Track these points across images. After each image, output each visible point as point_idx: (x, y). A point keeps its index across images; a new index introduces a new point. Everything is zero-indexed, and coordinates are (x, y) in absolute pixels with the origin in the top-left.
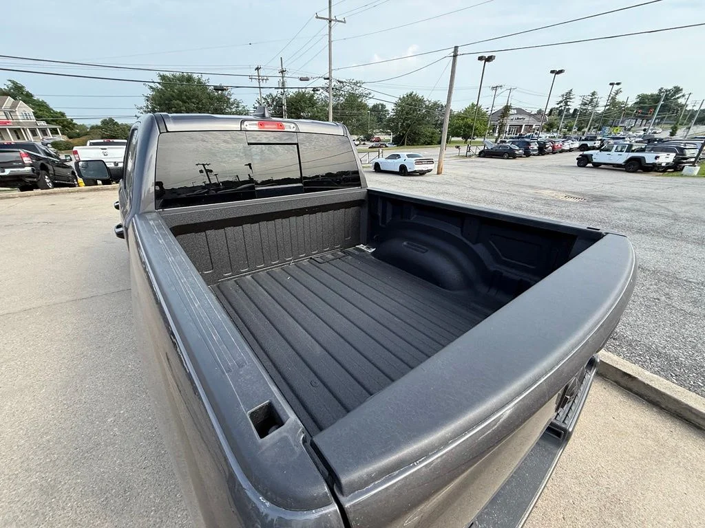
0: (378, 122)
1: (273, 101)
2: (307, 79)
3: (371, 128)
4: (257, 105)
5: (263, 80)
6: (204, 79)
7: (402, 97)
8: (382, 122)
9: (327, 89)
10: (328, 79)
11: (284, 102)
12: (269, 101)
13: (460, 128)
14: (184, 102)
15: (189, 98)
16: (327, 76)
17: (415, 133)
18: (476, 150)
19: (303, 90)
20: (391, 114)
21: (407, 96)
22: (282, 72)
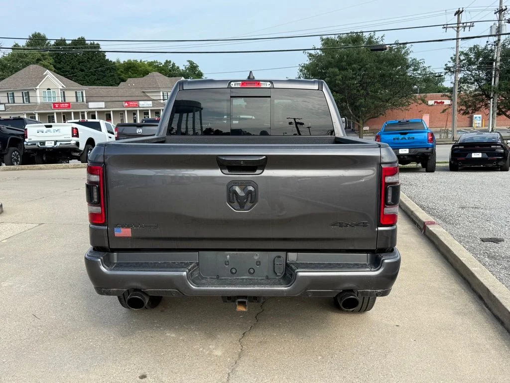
1: (478, 57)
4: (451, 64)
12: (472, 56)
22: (500, 11)
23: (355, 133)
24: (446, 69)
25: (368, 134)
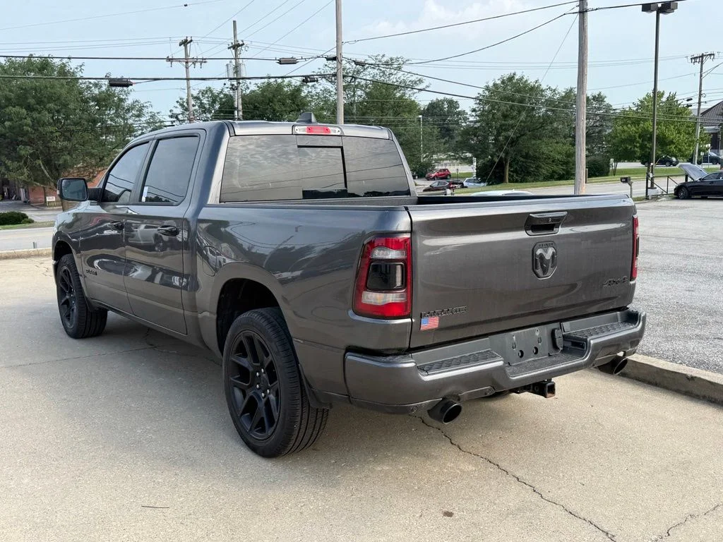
0: (443, 137)
1: (214, 102)
2: (292, 61)
3: (427, 149)
4: (178, 110)
5: (194, 63)
6: (73, 65)
7: (491, 84)
8: (452, 137)
9: (332, 77)
10: (334, 59)
11: (238, 103)
12: (205, 101)
13: (631, 140)
14: (29, 108)
15: (40, 102)
16: (333, 54)
17: (527, 156)
18: (666, 184)
19: (279, 81)
20: (471, 119)
21: (503, 82)
22: (236, 47)
23: (33, 206)
24: (171, 117)
25: (55, 208)
